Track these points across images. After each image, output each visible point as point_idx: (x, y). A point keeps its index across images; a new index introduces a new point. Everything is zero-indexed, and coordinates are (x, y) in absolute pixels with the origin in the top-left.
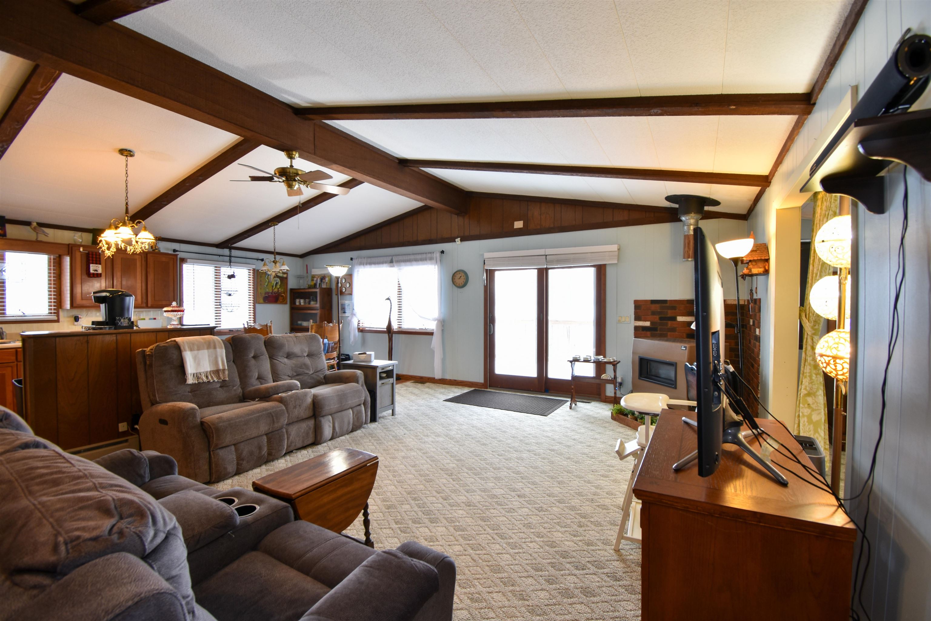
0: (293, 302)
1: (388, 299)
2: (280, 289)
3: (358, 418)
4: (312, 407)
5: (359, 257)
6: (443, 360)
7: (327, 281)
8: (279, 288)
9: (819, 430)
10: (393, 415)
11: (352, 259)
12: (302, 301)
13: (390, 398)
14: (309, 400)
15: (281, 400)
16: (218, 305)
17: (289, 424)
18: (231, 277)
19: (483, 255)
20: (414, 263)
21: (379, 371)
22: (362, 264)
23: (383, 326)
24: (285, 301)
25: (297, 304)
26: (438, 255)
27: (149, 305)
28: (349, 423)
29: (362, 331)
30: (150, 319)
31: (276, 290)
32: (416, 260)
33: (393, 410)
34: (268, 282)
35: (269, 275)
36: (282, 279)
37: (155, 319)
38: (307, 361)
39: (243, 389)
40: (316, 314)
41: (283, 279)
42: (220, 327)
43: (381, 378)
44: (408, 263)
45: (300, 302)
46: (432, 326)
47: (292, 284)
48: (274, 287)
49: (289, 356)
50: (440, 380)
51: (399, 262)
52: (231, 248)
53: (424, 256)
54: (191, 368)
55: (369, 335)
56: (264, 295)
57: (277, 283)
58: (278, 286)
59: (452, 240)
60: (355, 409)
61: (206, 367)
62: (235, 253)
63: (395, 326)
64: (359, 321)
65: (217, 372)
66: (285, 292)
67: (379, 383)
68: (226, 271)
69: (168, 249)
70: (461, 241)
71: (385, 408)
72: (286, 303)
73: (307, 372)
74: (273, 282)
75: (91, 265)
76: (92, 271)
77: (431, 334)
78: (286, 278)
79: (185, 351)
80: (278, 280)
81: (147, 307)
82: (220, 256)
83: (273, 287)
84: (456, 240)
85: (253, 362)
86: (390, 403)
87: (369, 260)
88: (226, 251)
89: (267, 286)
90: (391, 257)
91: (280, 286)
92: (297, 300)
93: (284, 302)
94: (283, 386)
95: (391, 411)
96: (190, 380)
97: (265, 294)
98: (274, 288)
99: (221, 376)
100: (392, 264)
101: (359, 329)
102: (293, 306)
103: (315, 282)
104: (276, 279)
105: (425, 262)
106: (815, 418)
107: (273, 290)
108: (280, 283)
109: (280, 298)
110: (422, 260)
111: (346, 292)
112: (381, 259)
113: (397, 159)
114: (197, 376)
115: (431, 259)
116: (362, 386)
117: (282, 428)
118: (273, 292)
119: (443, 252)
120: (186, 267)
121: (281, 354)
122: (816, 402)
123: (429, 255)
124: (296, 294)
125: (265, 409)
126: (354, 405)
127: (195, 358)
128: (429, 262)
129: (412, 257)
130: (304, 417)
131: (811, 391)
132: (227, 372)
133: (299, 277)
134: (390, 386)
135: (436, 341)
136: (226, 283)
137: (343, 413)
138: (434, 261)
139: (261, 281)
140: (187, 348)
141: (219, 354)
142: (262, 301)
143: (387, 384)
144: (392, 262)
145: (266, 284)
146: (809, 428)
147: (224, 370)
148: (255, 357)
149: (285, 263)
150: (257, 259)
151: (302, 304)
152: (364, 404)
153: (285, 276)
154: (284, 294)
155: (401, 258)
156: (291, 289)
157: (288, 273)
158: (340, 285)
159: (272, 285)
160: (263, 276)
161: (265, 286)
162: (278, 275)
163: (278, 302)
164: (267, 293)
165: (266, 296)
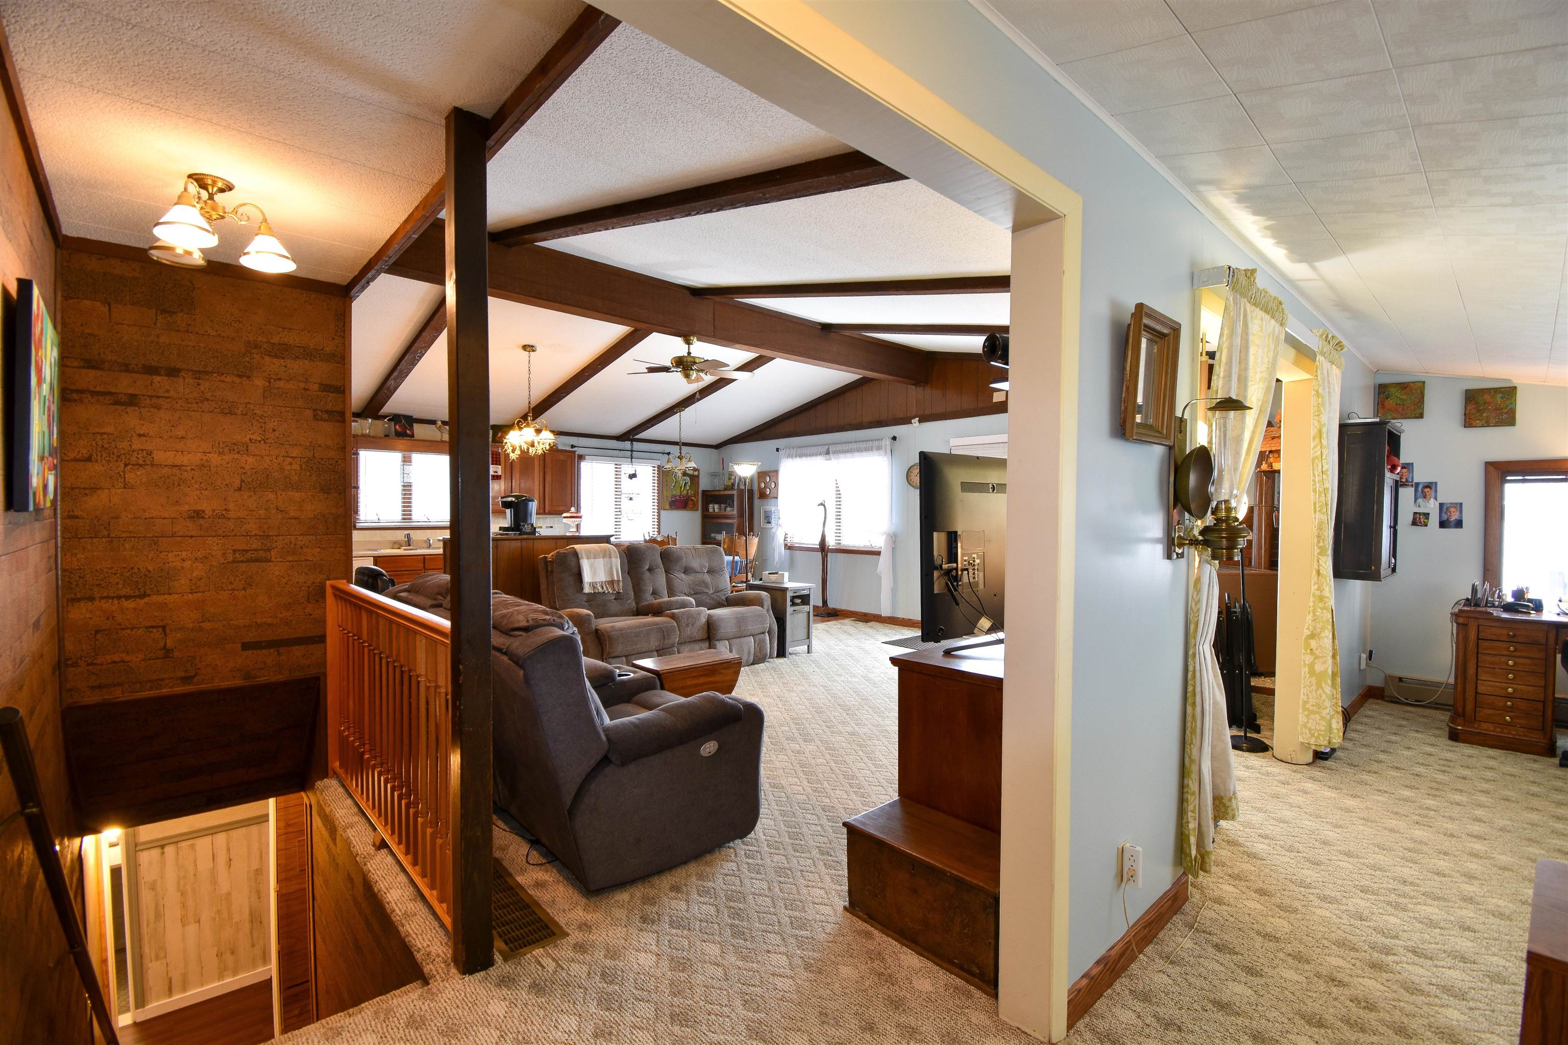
0: (705, 509)
1: (822, 504)
3: (760, 649)
4: (706, 628)
5: (788, 447)
6: (894, 591)
8: (688, 490)
9: (1323, 684)
10: (808, 653)
11: (778, 450)
12: (716, 506)
13: (806, 630)
14: (703, 620)
15: (673, 617)
16: (618, 511)
17: (680, 644)
18: (632, 476)
19: (949, 441)
20: (857, 454)
21: (789, 595)
22: (790, 456)
23: (815, 542)
24: (696, 507)
25: (711, 510)
26: (887, 442)
27: (547, 511)
28: (749, 653)
29: (789, 547)
30: (547, 527)
31: (685, 492)
32: (859, 450)
33: (808, 646)
34: (676, 482)
35: (676, 473)
36: (692, 477)
37: (552, 527)
38: (707, 578)
39: (637, 603)
40: (732, 524)
41: (694, 478)
42: (620, 538)
43: (793, 604)
44: (849, 455)
45: (714, 508)
46: (878, 541)
47: (705, 484)
48: (683, 488)
49: (687, 571)
50: (889, 618)
51: (837, 452)
52: (632, 441)
53: (870, 444)
54: (587, 577)
55: (798, 553)
56: (670, 499)
57: (686, 483)
58: (687, 488)
59: (906, 421)
60: (758, 637)
61: (602, 577)
62: (637, 446)
63: (831, 542)
64: (786, 534)
65: (612, 582)
66: (696, 495)
67: (790, 609)
68: (627, 469)
69: (565, 445)
70: (920, 421)
71: (798, 642)
72: (697, 510)
73: (706, 591)
74: (681, 482)
76: (492, 473)
77: (878, 553)
78: (698, 476)
79: (583, 558)
80: (688, 479)
81: (544, 513)
82: (620, 450)
83: (681, 488)
84: (913, 421)
85: (647, 574)
86: (805, 636)
87: (799, 451)
88: (627, 445)
89: (674, 487)
90: (827, 447)
91: (690, 486)
92: (711, 506)
93: (694, 508)
94: (677, 602)
95: (806, 647)
96: (587, 589)
97: (672, 498)
98: (682, 490)
99: (616, 587)
100: (827, 456)
101: (786, 545)
102: (706, 513)
103: (732, 481)
104: (685, 478)
105: (871, 453)
106: (1318, 668)
107: (681, 492)
108: (689, 483)
109: (690, 502)
110: (867, 450)
111: (771, 495)
112: (814, 450)
113: (820, 324)
114: (593, 585)
115: (879, 448)
116: (768, 610)
117: (673, 646)
118: (681, 495)
119: (894, 438)
120: (584, 465)
121: (677, 568)
122: (1320, 646)
123: (876, 443)
124: (710, 497)
125: (657, 624)
126: (757, 633)
127: (592, 566)
128: (876, 452)
129: (854, 446)
130: (697, 638)
131: (1315, 632)
132: (621, 584)
133: (714, 475)
134: (805, 615)
135: (884, 563)
136: (627, 485)
137: (742, 639)
138: (882, 452)
139: (667, 481)
140: (584, 556)
141: (614, 564)
142: (668, 507)
143: (800, 612)
144: (828, 453)
145: (673, 484)
146: (1310, 682)
147: (618, 581)
148: (650, 570)
149: (692, 458)
150: (663, 453)
151: (716, 510)
152: (770, 632)
153: (696, 473)
154: (695, 497)
155: (839, 447)
156: (703, 491)
157: (699, 470)
158: (763, 485)
159: (680, 486)
160: (670, 474)
161: (672, 487)
162: (688, 472)
163: (687, 508)
164: (675, 496)
165: (673, 500)
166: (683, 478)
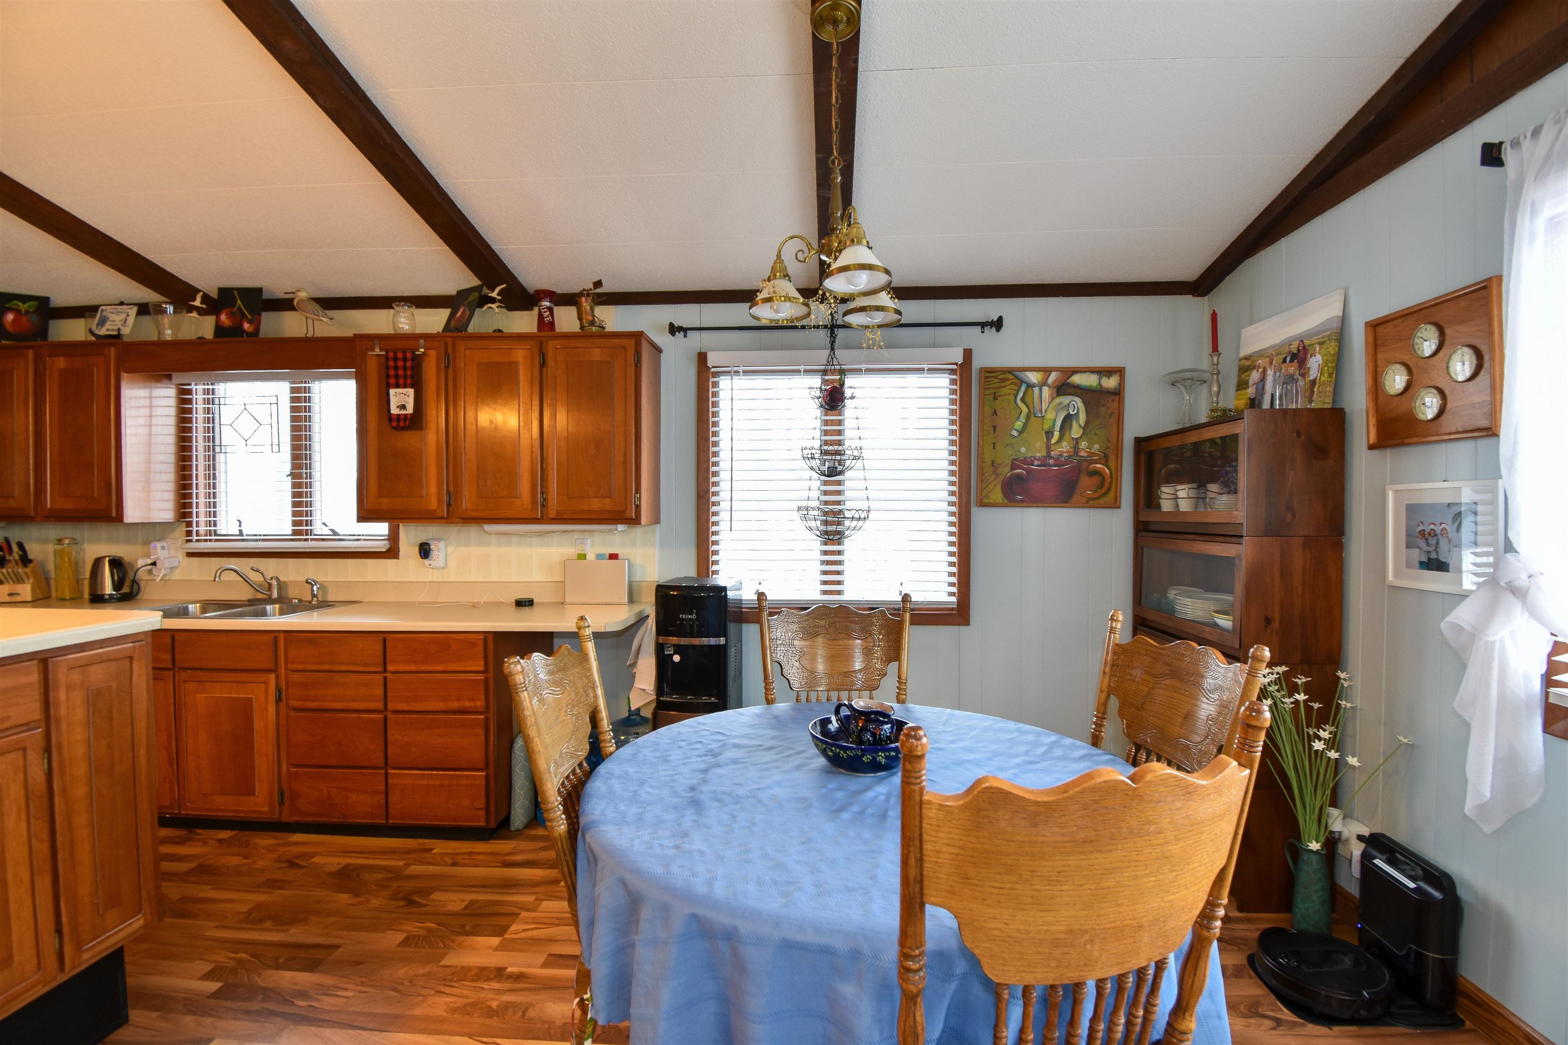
0: (1146, 501)
2: (1083, 444)
7: (1313, 374)
8: (1077, 441)
12: (1184, 491)
24: (1111, 494)
25: (1166, 506)
31: (1065, 447)
34: (1028, 417)
35: (1030, 386)
36: (1092, 397)
40: (1230, 562)
41: (1102, 399)
42: (839, 593)
45: (1177, 499)
47: (1145, 414)
48: (1057, 435)
56: (1006, 472)
57: (1068, 419)
58: (1076, 432)
66: (1111, 453)
72: (1115, 504)
74: (1050, 416)
75: (392, 392)
76: (394, 410)
78: (1118, 393)
80: (1077, 404)
83: (1049, 434)
89: (1020, 432)
91: (1084, 428)
92: (1166, 490)
93: (1103, 499)
97: (1013, 467)
98: (1053, 441)
102: (1148, 516)
103: (1251, 391)
104: (1066, 400)
107: (1049, 448)
108: (1082, 418)
109: (1085, 480)
111: (1451, 423)
118: (1049, 456)
124: (1161, 457)
133: (1179, 379)
139: (995, 413)
142: (997, 495)
145: (1019, 425)
150: (983, 325)
151: (1185, 507)
153: (1111, 383)
154: (1106, 464)
156: (1139, 442)
157: (1120, 372)
158: (1396, 380)
159: (1046, 427)
160: (1005, 391)
161: (1015, 433)
162: (1077, 379)
163: (1076, 497)
164: (1025, 461)
165: (1019, 476)
166: (1059, 400)
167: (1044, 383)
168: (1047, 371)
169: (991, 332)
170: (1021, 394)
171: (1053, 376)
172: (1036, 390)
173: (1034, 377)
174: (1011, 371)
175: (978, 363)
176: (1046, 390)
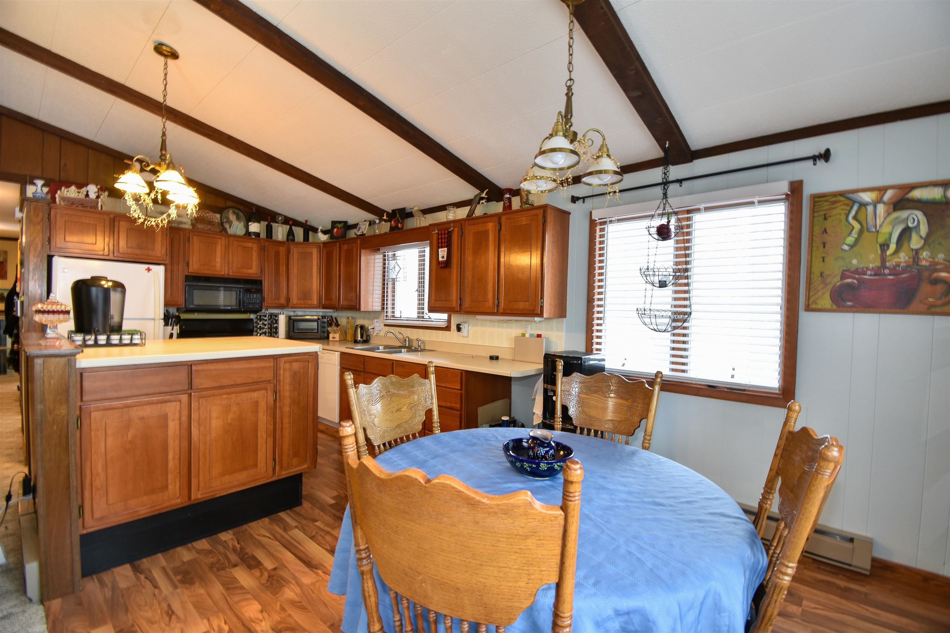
2: (925, 254)
8: (917, 251)
31: (903, 257)
34: (861, 232)
35: (863, 205)
36: (938, 209)
48: (893, 247)
56: (836, 281)
57: (906, 233)
58: (916, 242)
74: (886, 229)
75: (439, 250)
76: (441, 259)
80: (917, 217)
83: (884, 246)
89: (852, 247)
91: (927, 240)
97: (843, 277)
98: (889, 252)
104: (904, 214)
107: (883, 260)
108: (924, 229)
109: (925, 288)
118: (884, 266)
139: (825, 231)
142: (826, 301)
145: (850, 240)
150: (815, 158)
159: (881, 240)
160: (835, 212)
161: (846, 247)
162: (917, 194)
163: (915, 304)
164: (856, 271)
165: (850, 285)
166: (895, 215)
167: (879, 200)
168: (883, 190)
169: (821, 163)
170: (853, 213)
171: (889, 195)
172: (870, 209)
173: (867, 197)
174: (842, 194)
175: (808, 190)
176: (881, 208)
